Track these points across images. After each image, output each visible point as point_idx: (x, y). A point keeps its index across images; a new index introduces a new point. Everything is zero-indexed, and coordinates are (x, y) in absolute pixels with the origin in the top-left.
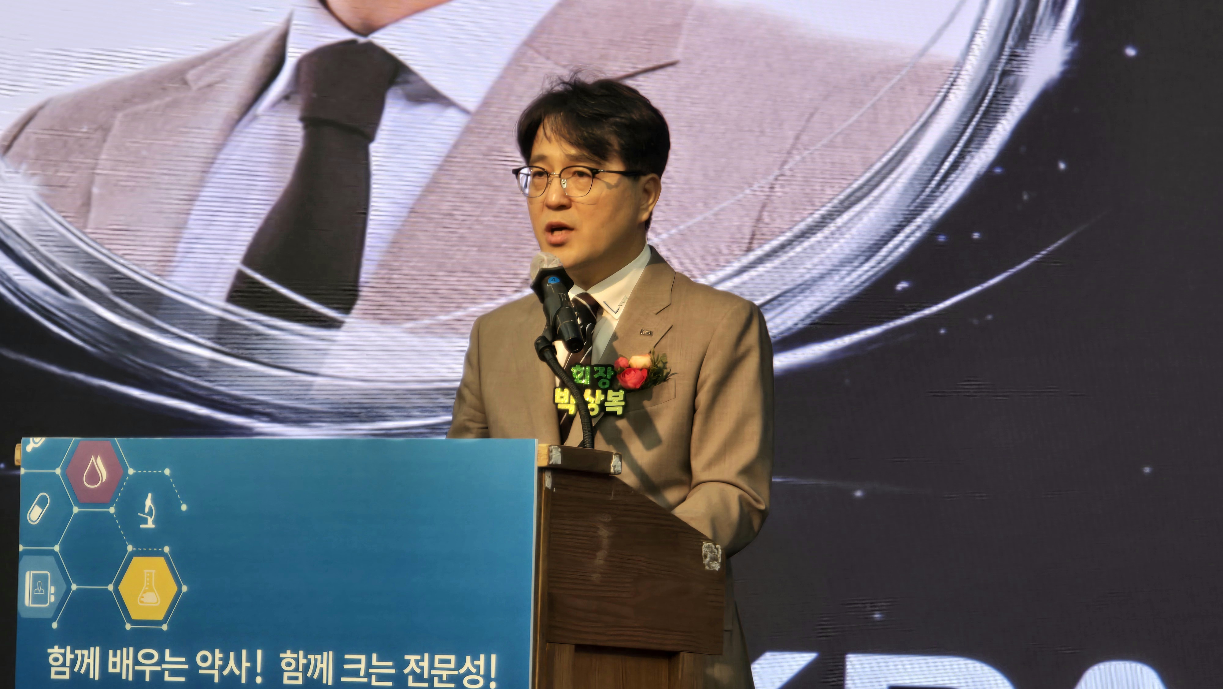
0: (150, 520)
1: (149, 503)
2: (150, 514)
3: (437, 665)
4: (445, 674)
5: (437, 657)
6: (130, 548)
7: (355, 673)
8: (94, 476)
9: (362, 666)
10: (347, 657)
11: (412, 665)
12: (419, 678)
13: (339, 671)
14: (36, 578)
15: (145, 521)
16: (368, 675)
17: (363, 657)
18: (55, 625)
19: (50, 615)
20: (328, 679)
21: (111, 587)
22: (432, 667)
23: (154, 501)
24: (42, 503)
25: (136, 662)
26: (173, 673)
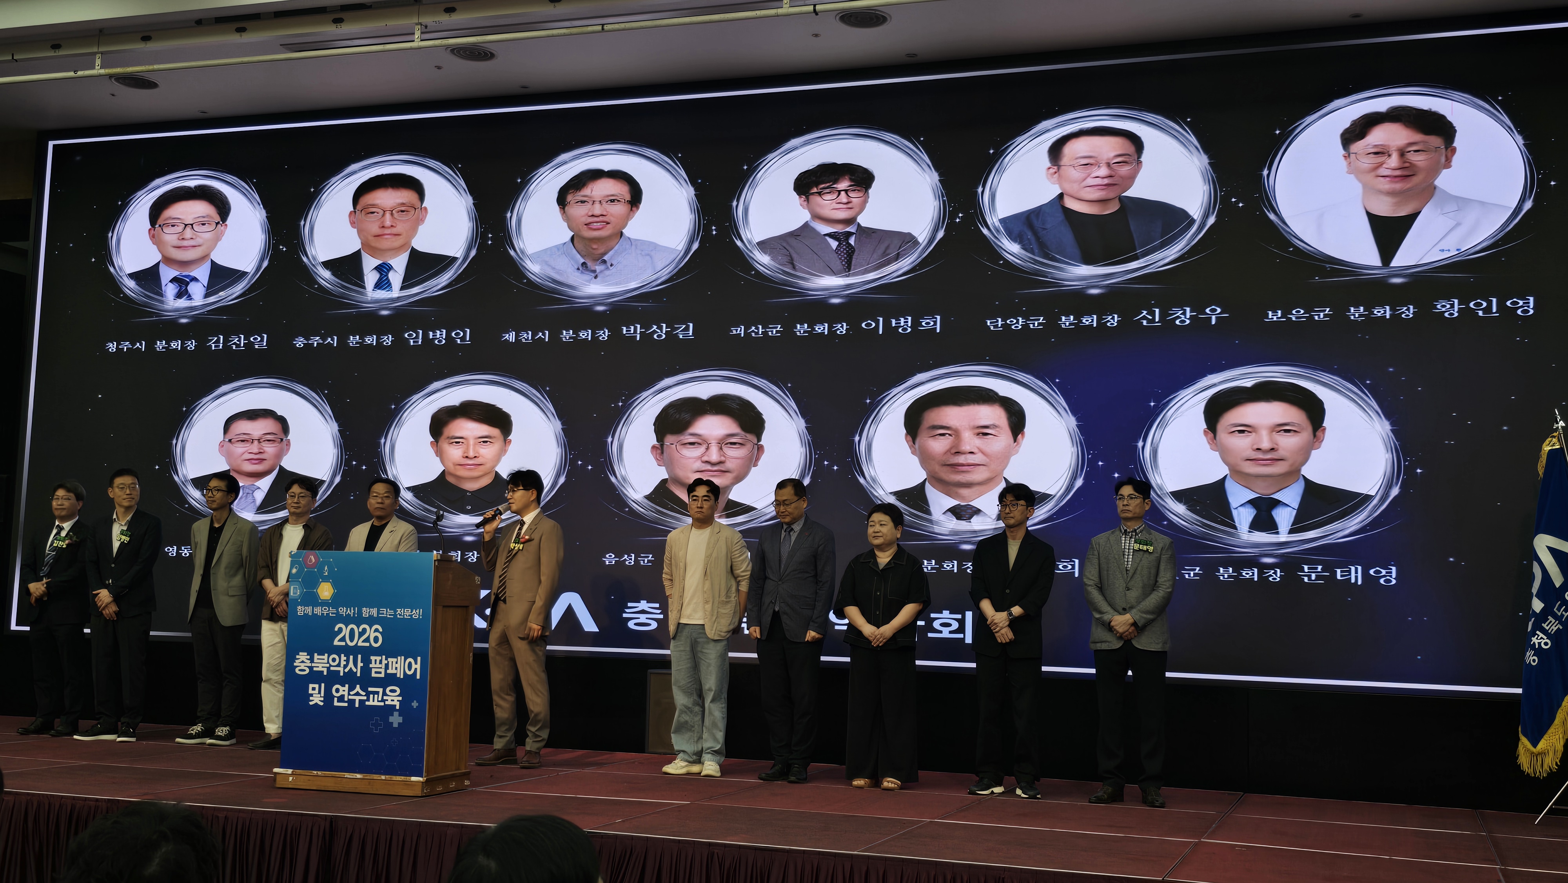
0: (326, 573)
1: (326, 568)
2: (327, 571)
3: (405, 612)
4: (408, 614)
5: (406, 610)
6: (321, 580)
7: (383, 614)
8: (311, 561)
9: (385, 612)
10: (381, 609)
11: (399, 612)
12: (400, 615)
13: (378, 613)
14: (294, 588)
15: (325, 573)
16: (386, 614)
17: (385, 610)
18: (299, 601)
19: (298, 598)
20: (375, 615)
21: (315, 590)
22: (404, 612)
23: (327, 567)
24: (296, 568)
25: (322, 611)
26: (332, 613)
